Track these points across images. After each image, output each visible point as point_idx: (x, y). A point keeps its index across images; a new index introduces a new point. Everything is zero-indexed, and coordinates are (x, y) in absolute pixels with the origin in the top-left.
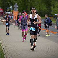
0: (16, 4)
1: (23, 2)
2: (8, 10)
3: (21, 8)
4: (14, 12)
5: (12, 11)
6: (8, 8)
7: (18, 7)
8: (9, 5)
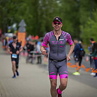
0: (23, 21)
1: (34, 17)
2: (9, 31)
3: (31, 27)
4: (19, 34)
5: (16, 32)
6: (9, 28)
7: (25, 25)
8: (11, 22)
